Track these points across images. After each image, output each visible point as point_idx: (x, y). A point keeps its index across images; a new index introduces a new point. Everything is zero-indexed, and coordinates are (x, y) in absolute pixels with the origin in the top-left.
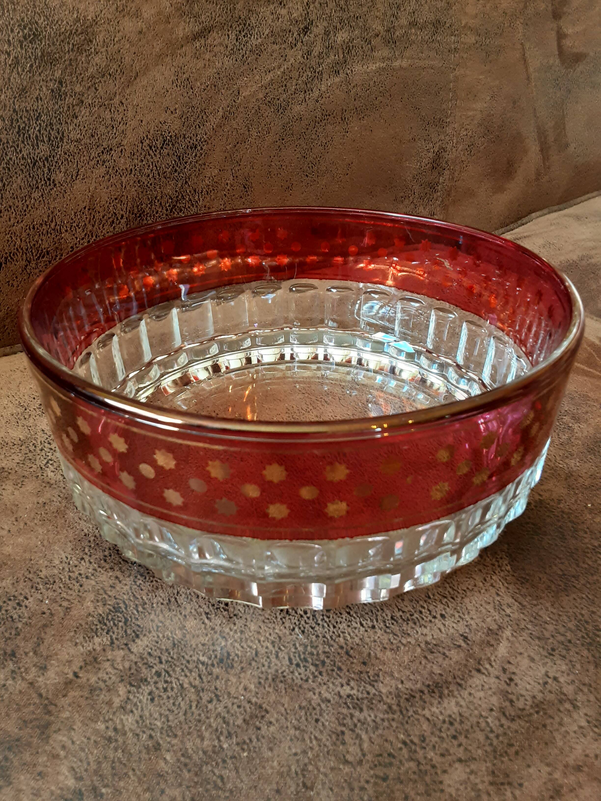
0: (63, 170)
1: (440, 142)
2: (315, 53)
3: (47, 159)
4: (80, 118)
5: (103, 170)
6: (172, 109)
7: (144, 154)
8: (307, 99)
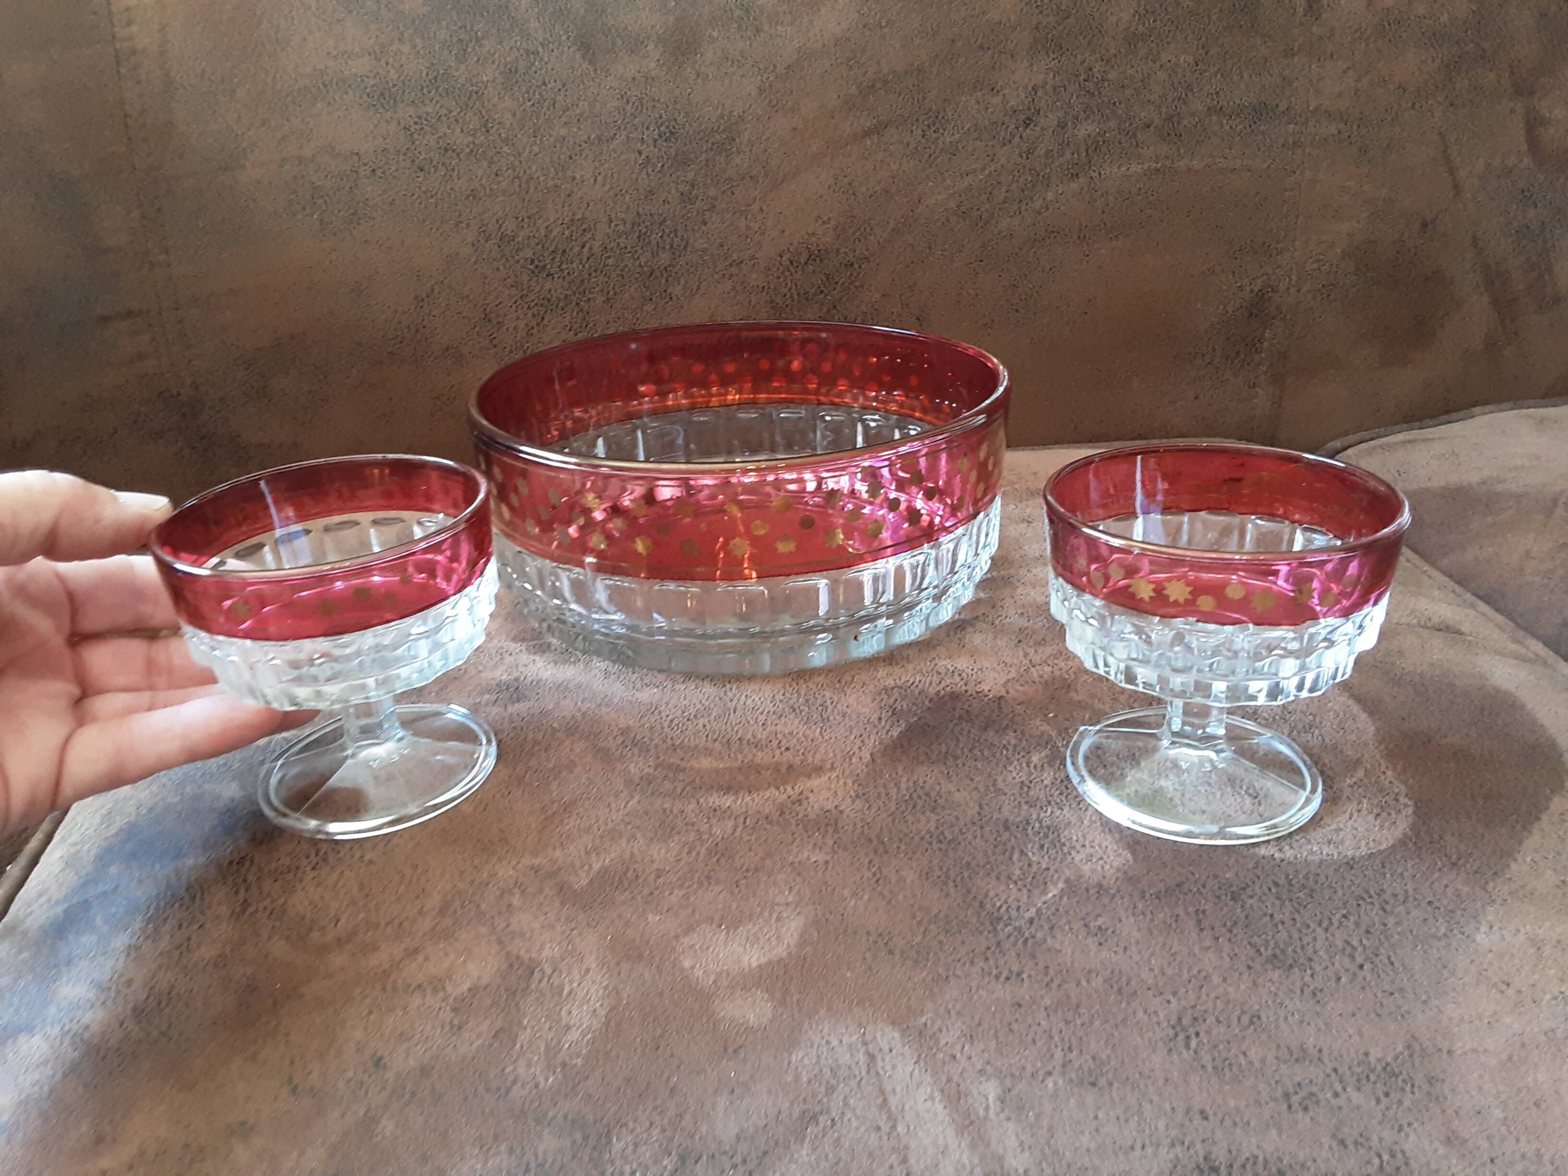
0: (682, 282)
1: (1265, 277)
2: (1041, 151)
3: (666, 269)
4: (709, 225)
5: (729, 285)
6: (825, 218)
7: (781, 269)
8: (1023, 209)
